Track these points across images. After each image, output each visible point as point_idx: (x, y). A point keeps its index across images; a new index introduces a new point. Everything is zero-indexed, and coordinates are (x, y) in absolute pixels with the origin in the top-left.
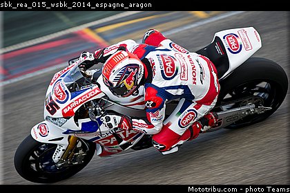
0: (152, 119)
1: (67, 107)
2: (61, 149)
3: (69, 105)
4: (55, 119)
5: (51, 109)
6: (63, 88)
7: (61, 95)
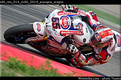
0: (91, 60)
1: (64, 31)
2: (37, 39)
3: (66, 31)
4: (54, 30)
5: (55, 26)
6: (68, 23)
7: (65, 25)
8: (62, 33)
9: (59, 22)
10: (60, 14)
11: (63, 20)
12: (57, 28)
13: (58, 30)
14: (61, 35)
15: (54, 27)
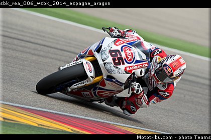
1: (129, 67)
2: (85, 83)
3: (132, 67)
4: (117, 68)
5: (117, 61)
6: (133, 54)
7: (130, 57)
8: (128, 69)
9: (121, 56)
10: (118, 44)
11: (125, 52)
12: (120, 64)
13: (122, 67)
14: (127, 72)
15: (115, 64)
